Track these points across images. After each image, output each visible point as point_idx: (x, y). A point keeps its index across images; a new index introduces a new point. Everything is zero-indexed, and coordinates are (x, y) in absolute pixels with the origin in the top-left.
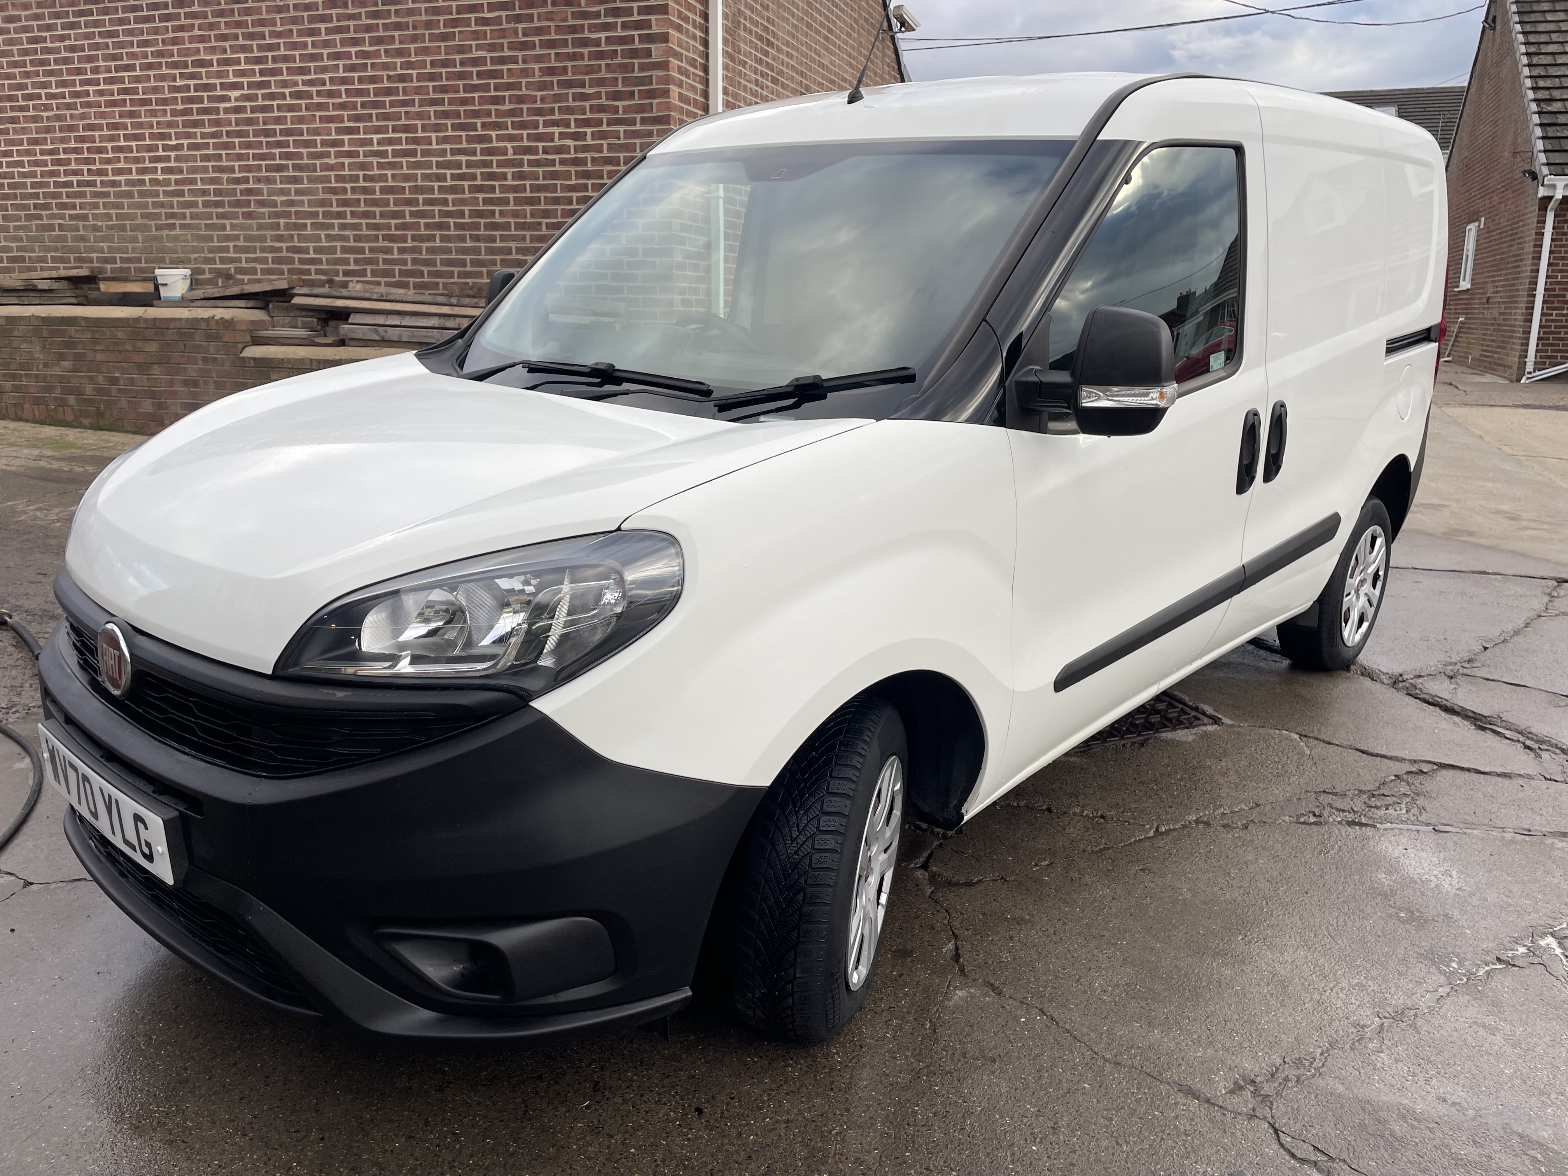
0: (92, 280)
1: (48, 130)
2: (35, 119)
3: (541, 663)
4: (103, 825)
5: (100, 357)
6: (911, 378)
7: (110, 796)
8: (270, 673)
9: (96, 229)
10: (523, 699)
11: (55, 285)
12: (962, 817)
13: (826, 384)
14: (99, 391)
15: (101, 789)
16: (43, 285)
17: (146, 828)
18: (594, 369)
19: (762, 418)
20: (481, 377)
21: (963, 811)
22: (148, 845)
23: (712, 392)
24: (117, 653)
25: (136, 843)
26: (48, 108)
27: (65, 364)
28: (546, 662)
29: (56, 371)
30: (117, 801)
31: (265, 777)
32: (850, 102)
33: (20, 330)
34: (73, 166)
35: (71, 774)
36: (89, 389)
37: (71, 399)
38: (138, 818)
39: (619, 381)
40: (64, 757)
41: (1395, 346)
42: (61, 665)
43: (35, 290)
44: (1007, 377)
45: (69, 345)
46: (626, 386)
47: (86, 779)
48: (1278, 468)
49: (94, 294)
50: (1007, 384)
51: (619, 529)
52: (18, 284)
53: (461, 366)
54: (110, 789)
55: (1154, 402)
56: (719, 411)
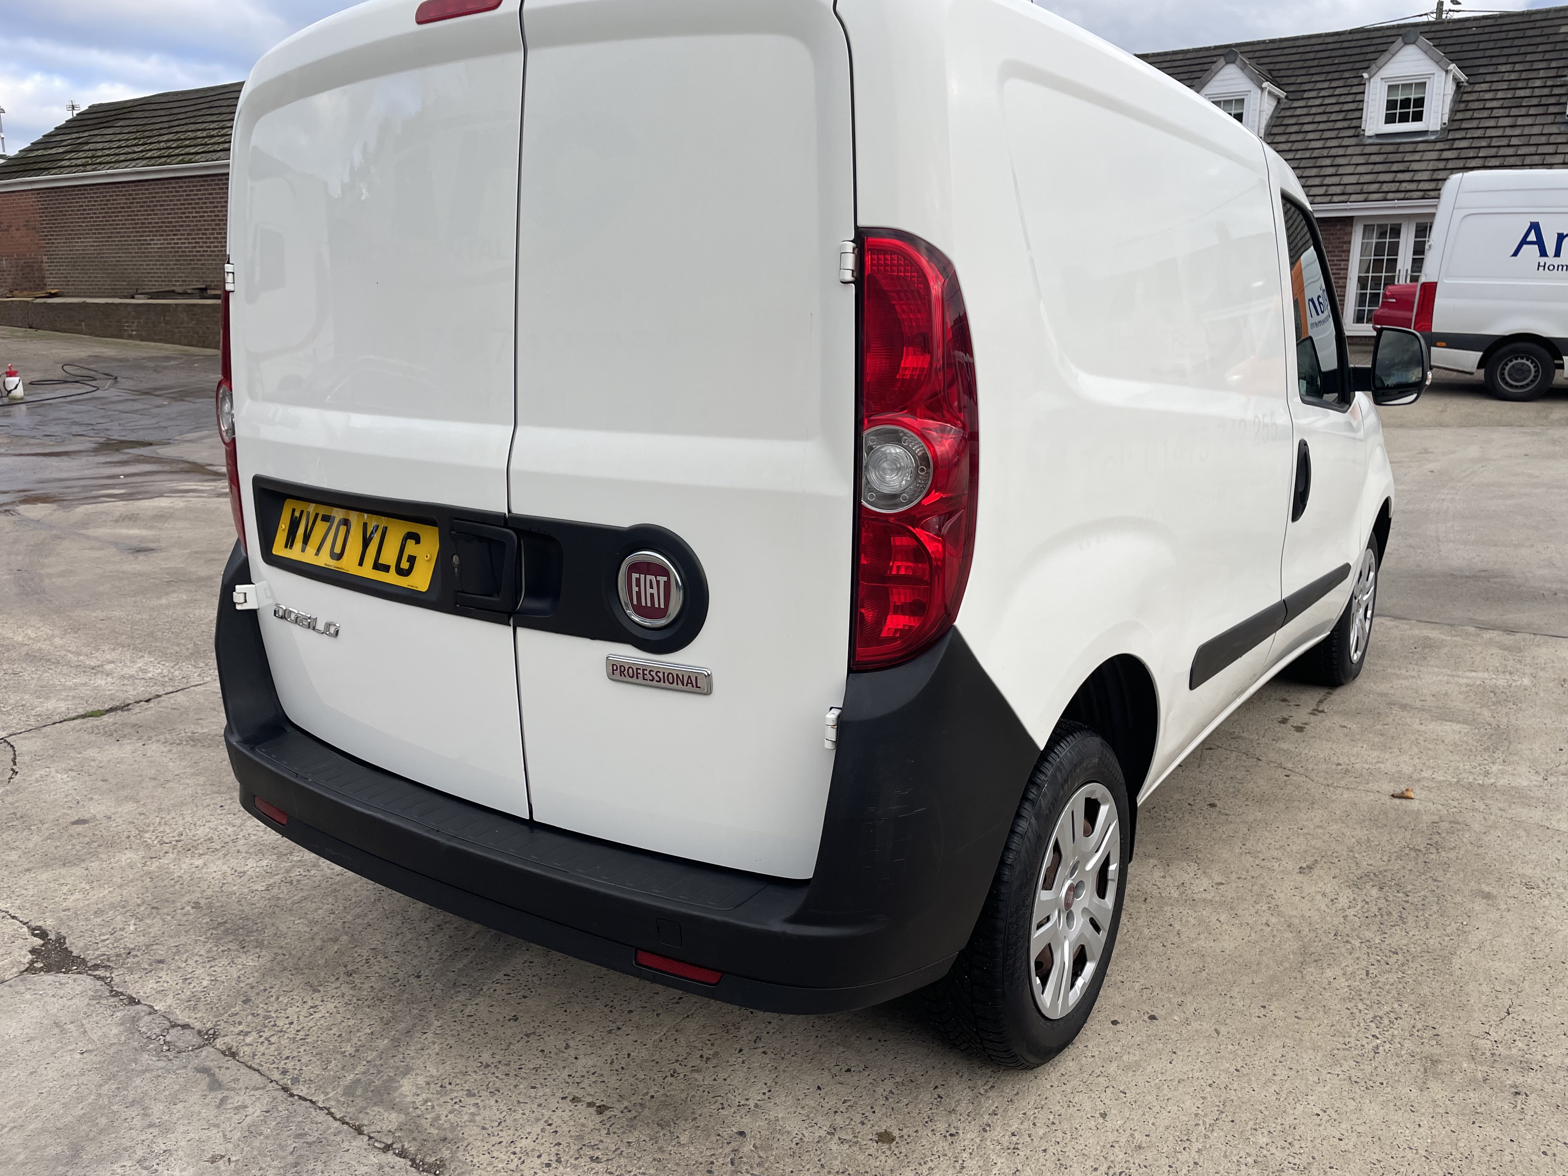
0: (205, 289)
1: (193, 230)
2: (189, 226)
5: (204, 319)
9: (208, 269)
11: (194, 291)
14: (204, 332)
16: (189, 291)
26: (192, 221)
27: (194, 322)
29: (190, 325)
33: (180, 309)
34: (201, 244)
36: (201, 332)
37: (196, 336)
43: (187, 293)
45: (194, 315)
49: (206, 295)
52: (181, 291)
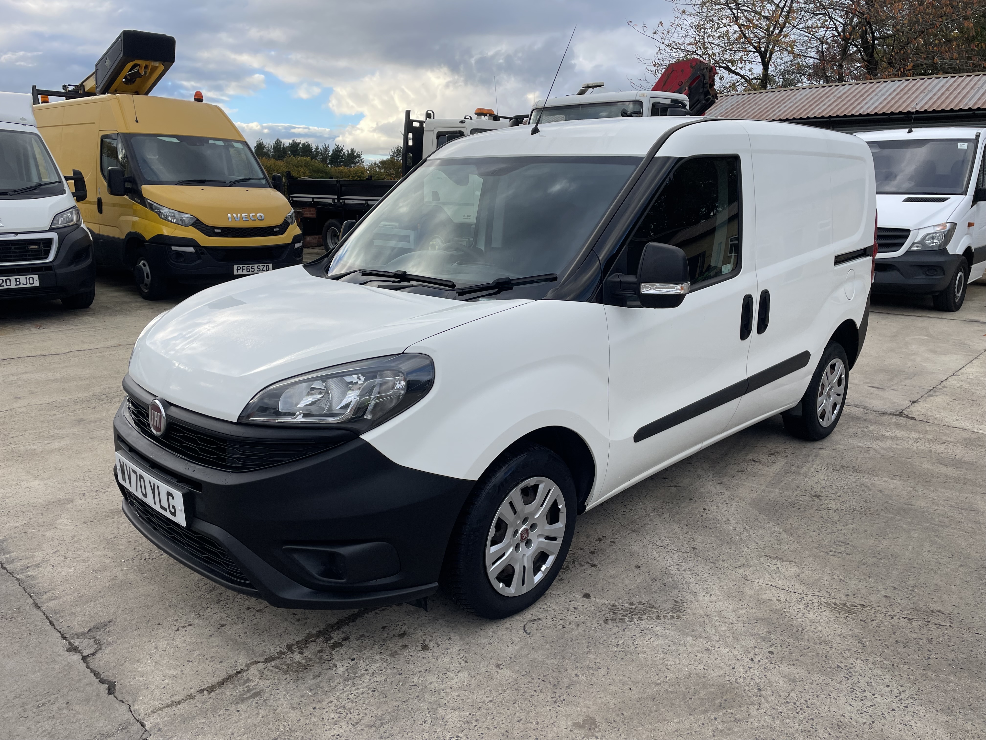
3: (365, 417)
4: (149, 500)
6: (555, 279)
7: (154, 485)
8: (236, 421)
10: (356, 434)
12: (585, 507)
13: (513, 282)
15: (150, 481)
17: (173, 499)
18: (396, 274)
19: (480, 299)
20: (337, 278)
21: (586, 504)
22: (174, 507)
23: (455, 285)
24: (159, 414)
25: (167, 507)
28: (368, 416)
30: (158, 487)
31: (232, 472)
32: (532, 133)
35: (133, 476)
38: (169, 494)
39: (409, 280)
40: (129, 468)
41: (840, 259)
42: (126, 423)
44: (604, 279)
46: (412, 283)
47: (141, 477)
48: (766, 326)
50: (604, 282)
51: (403, 353)
53: (327, 272)
54: (154, 481)
55: (678, 291)
56: (459, 295)
